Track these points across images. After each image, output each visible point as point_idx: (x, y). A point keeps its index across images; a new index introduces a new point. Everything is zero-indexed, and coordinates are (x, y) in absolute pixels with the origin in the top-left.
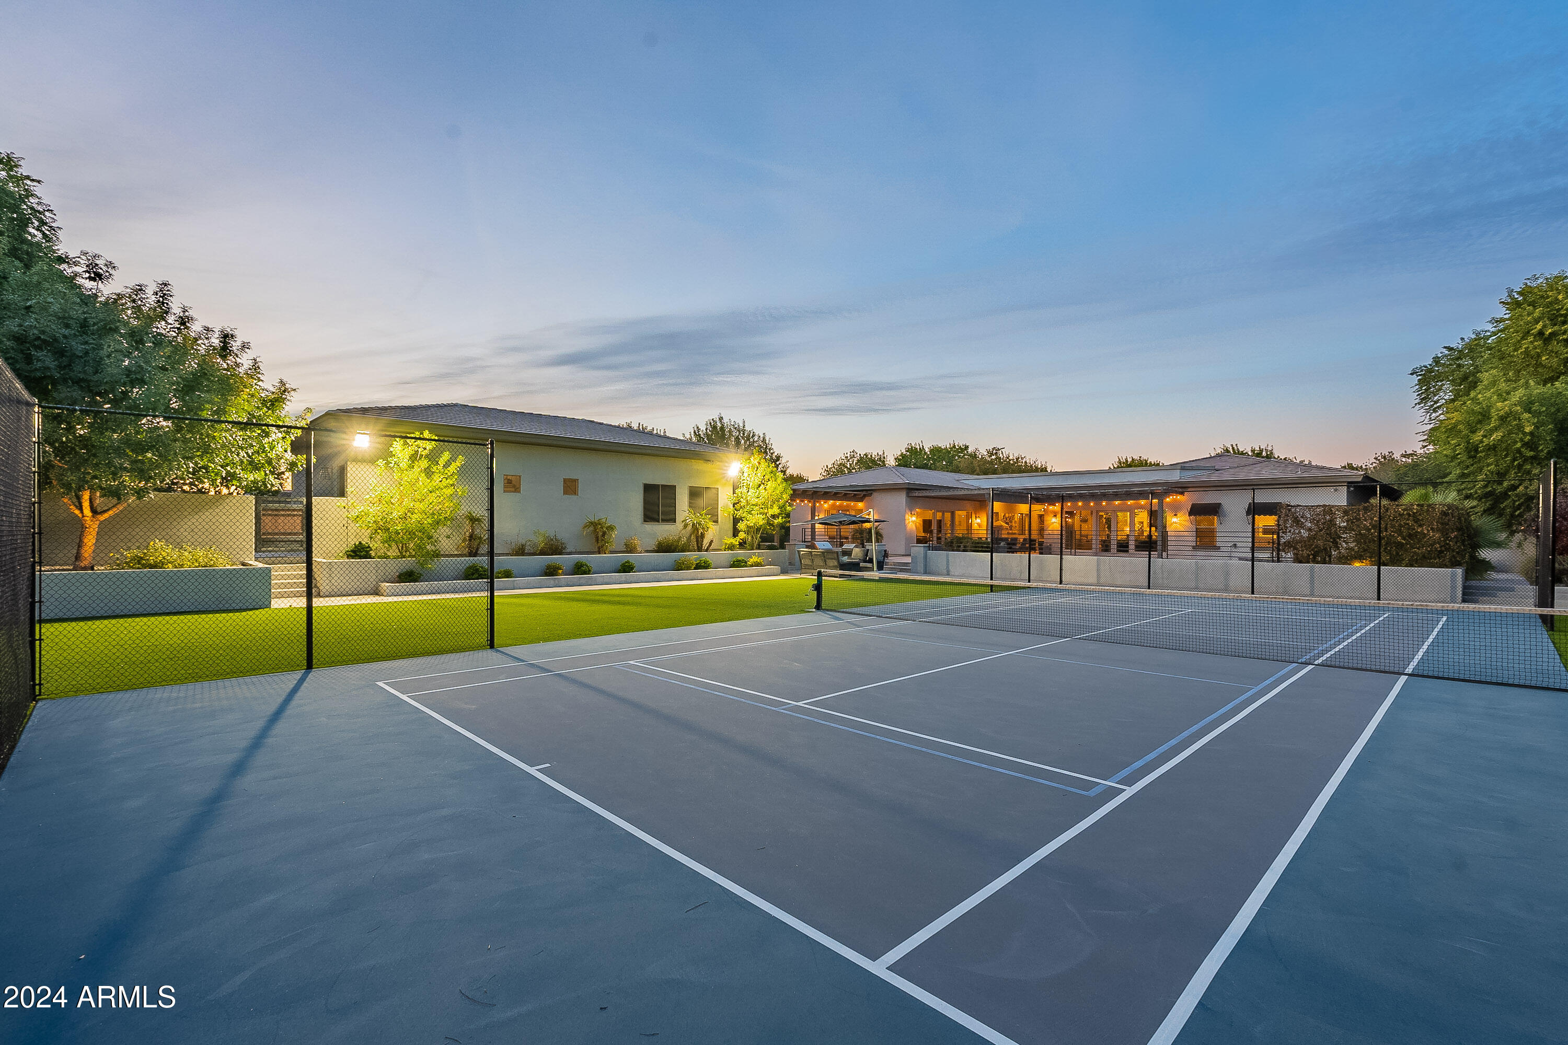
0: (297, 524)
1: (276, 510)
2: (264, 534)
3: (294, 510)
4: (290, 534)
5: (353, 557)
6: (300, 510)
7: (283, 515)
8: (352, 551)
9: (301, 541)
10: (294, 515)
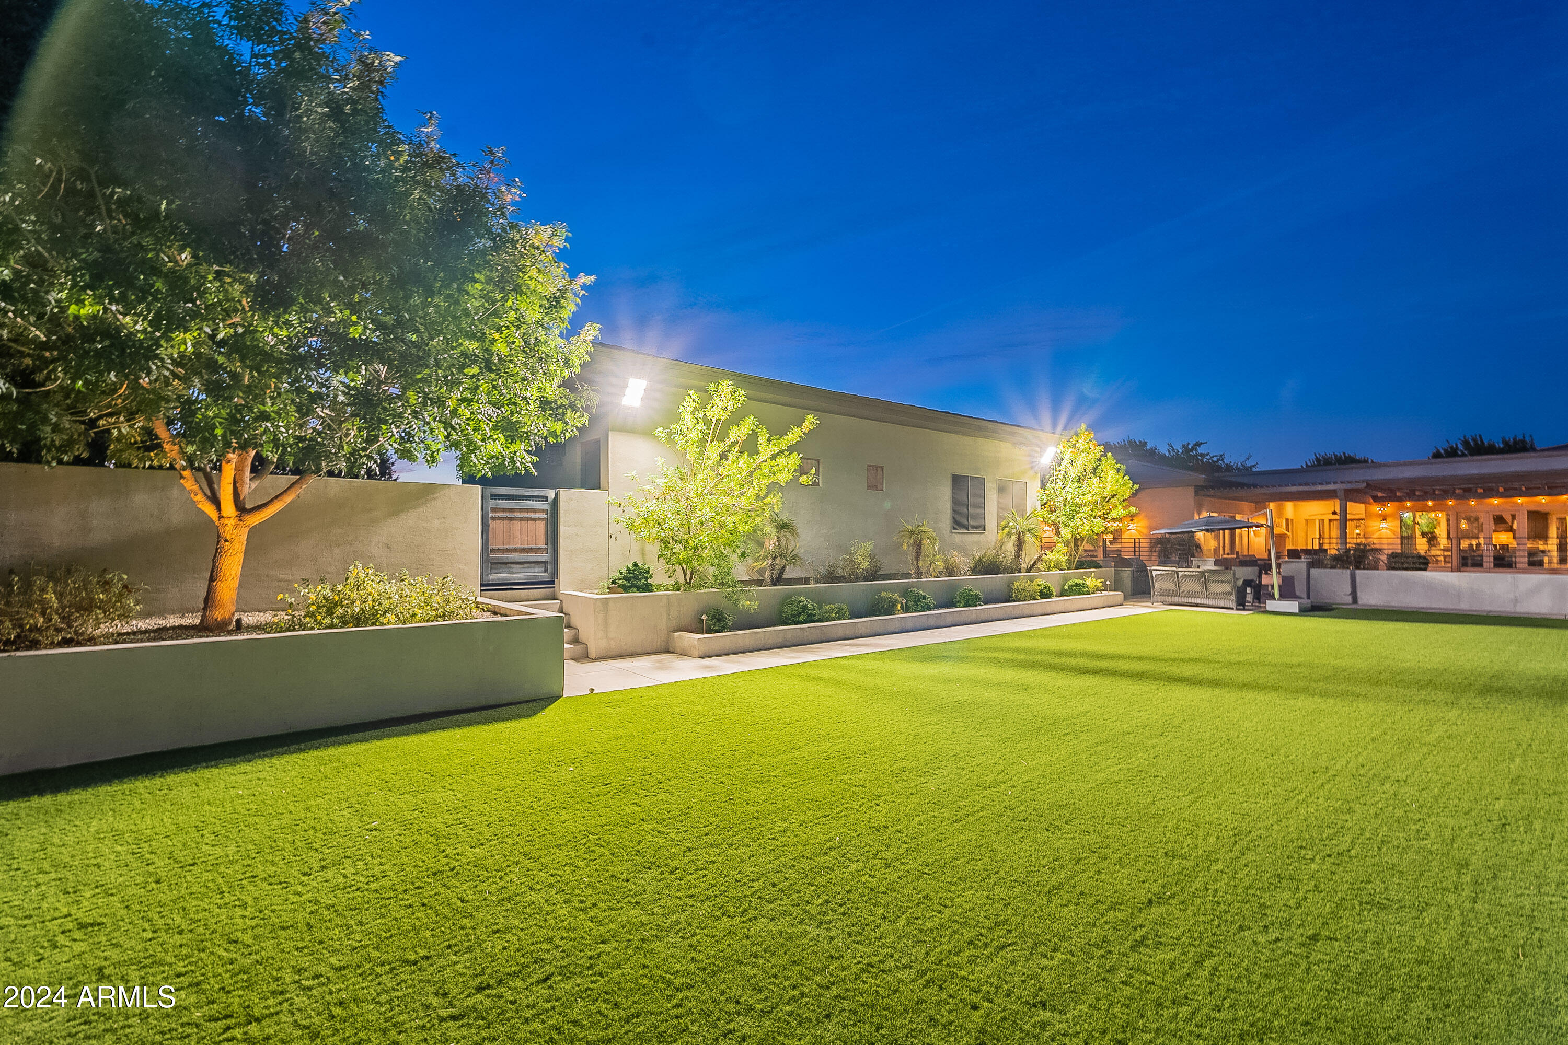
0: (535, 533)
1: (511, 510)
2: (493, 551)
3: (535, 511)
4: (531, 550)
5: (626, 589)
6: (542, 511)
7: (521, 519)
8: (625, 578)
9: (545, 563)
10: (535, 519)
